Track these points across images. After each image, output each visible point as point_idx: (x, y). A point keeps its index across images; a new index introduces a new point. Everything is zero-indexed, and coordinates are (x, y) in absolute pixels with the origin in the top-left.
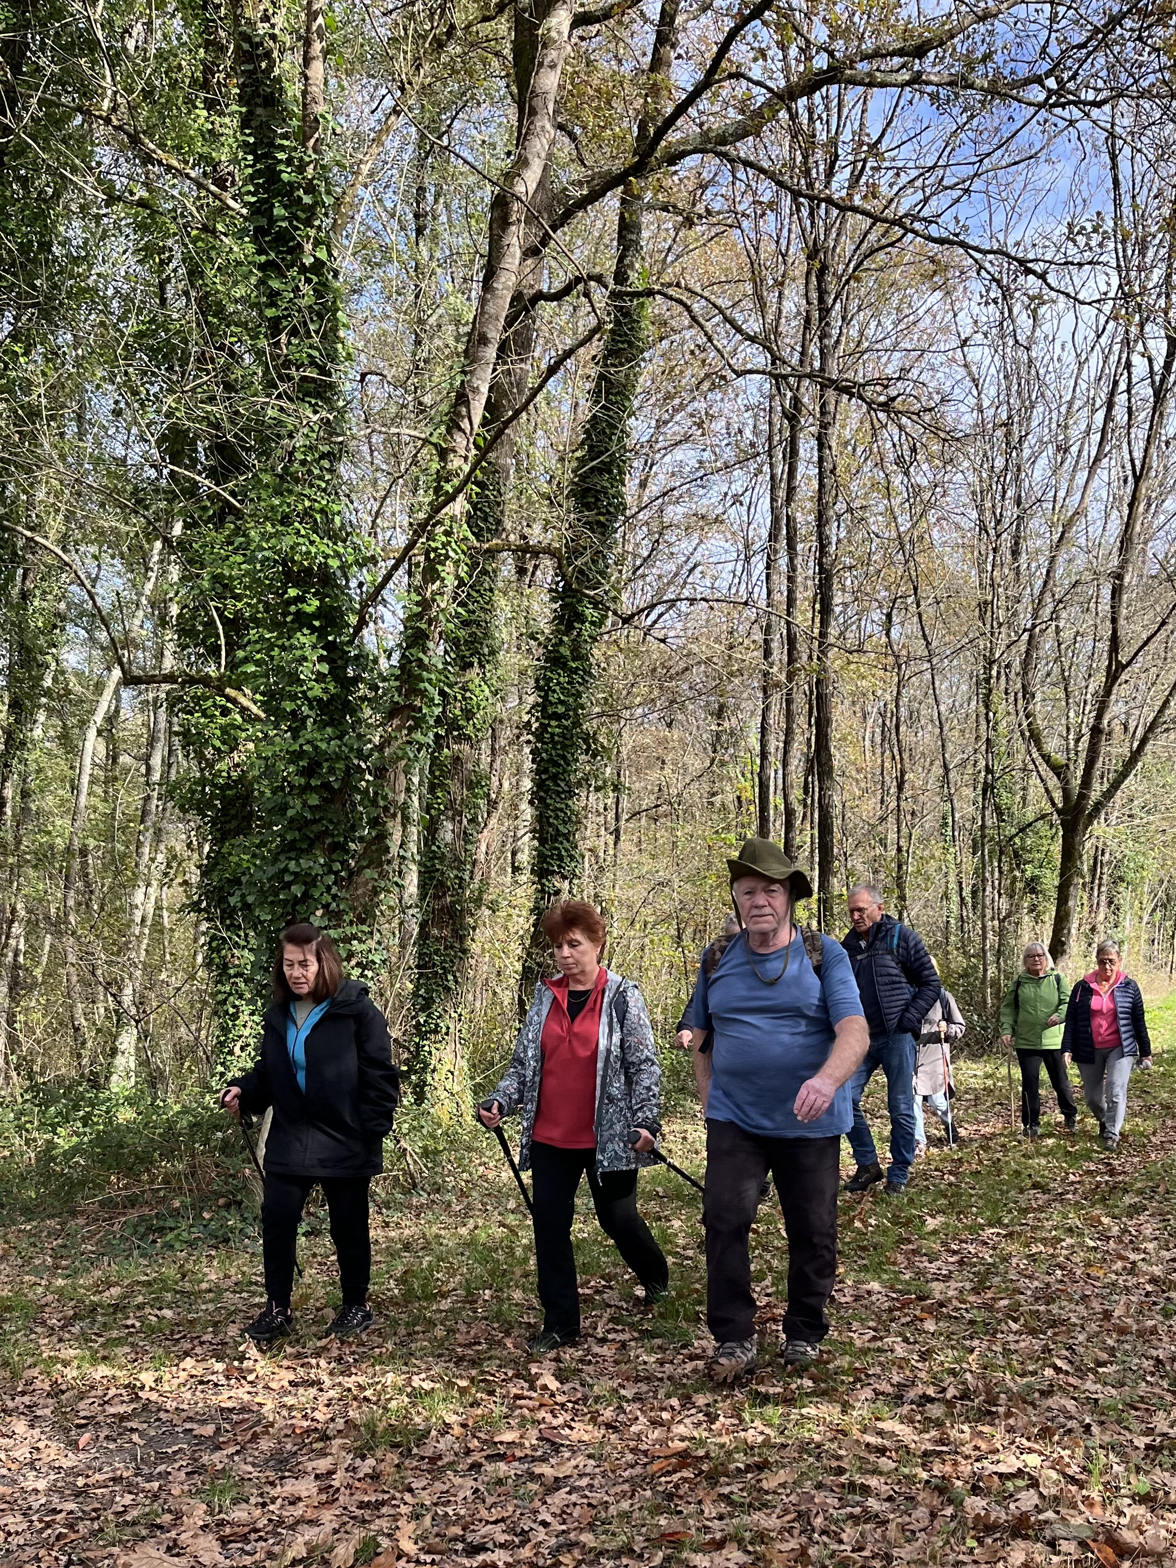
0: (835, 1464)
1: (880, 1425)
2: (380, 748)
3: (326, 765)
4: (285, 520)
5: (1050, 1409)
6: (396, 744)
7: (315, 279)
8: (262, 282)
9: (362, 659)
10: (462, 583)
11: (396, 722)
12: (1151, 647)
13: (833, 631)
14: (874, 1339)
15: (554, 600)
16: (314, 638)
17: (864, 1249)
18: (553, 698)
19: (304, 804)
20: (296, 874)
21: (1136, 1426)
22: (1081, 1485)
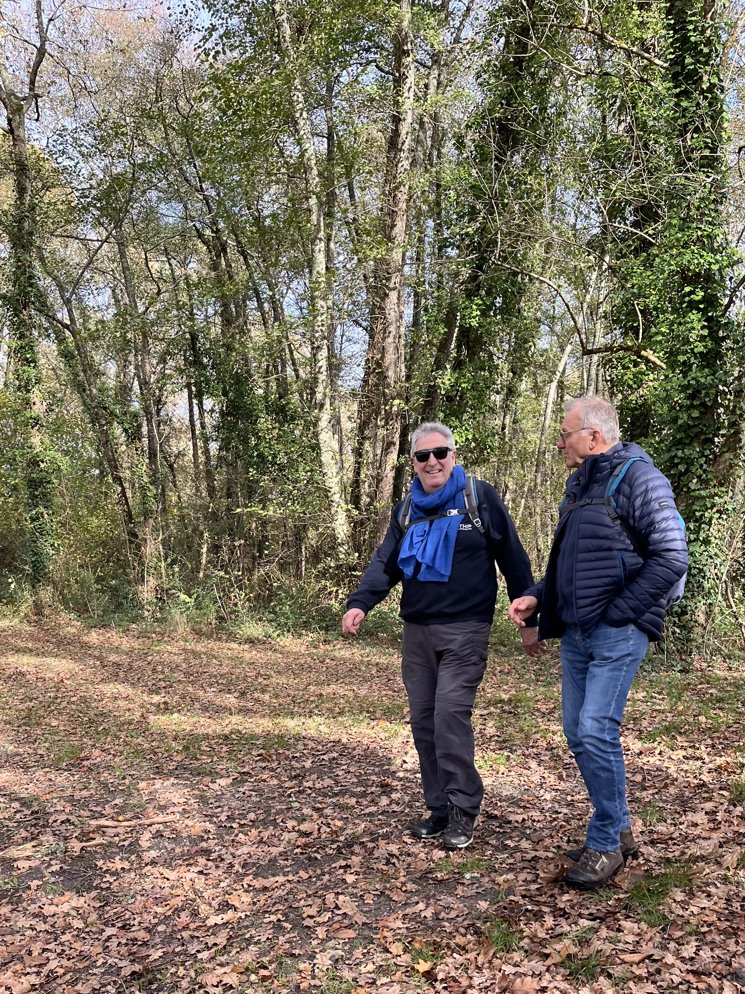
3: (703, 392)
4: (686, 246)
7: (710, 96)
8: (677, 105)
9: (729, 325)
16: (700, 315)
19: (689, 416)
20: (681, 458)
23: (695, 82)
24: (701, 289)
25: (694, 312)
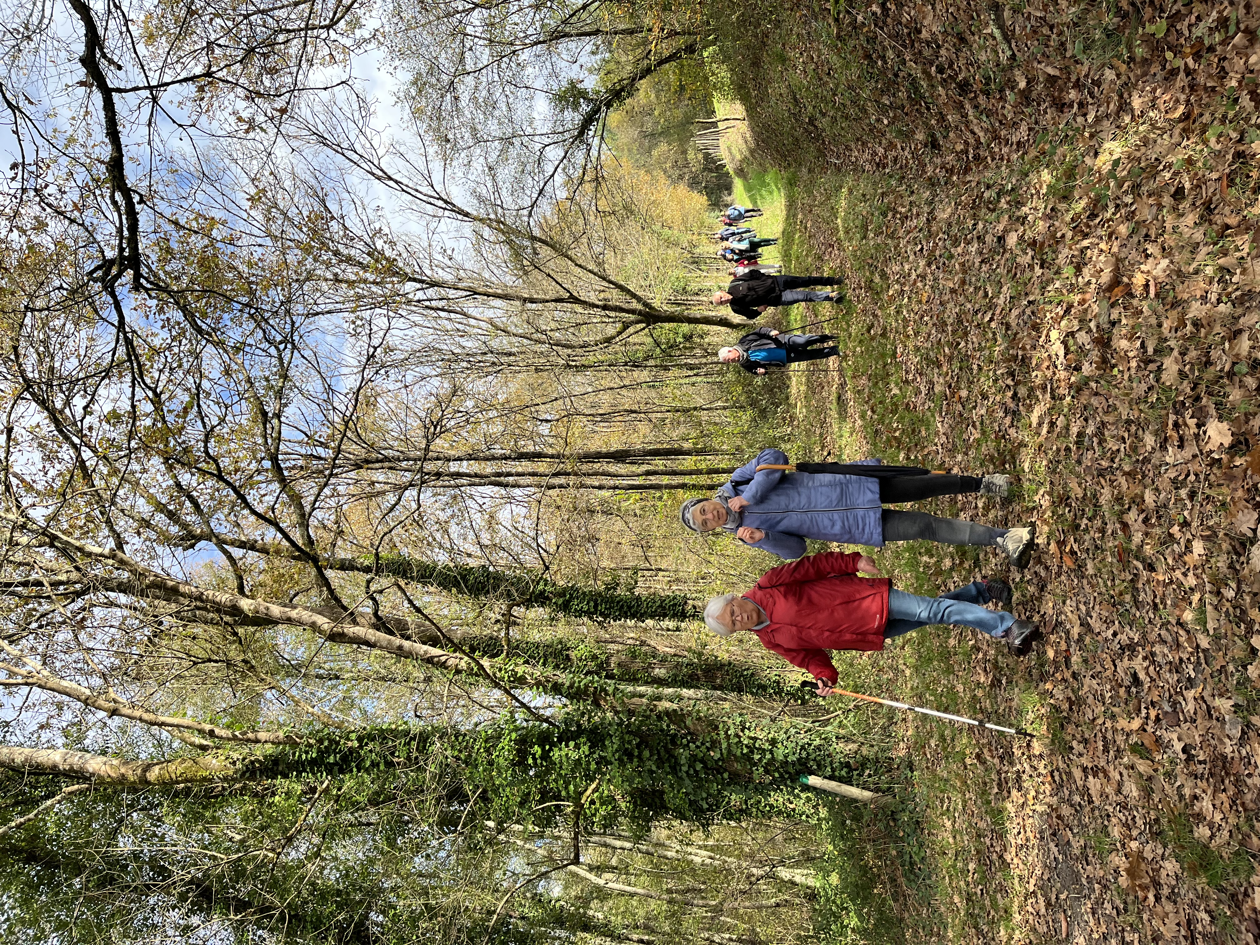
0: (1063, 453)
1: (1034, 425)
2: (617, 713)
3: (626, 746)
5: (1018, 324)
6: (615, 703)
7: (366, 740)
8: (367, 771)
9: (567, 721)
10: (526, 662)
11: (602, 703)
12: (560, 280)
13: (550, 451)
14: (974, 426)
15: (533, 607)
16: (556, 749)
17: (913, 431)
18: (586, 608)
19: (649, 759)
20: (689, 767)
21: (1028, 274)
22: (1070, 306)
23: (351, 754)
24: (531, 748)
25: (551, 754)
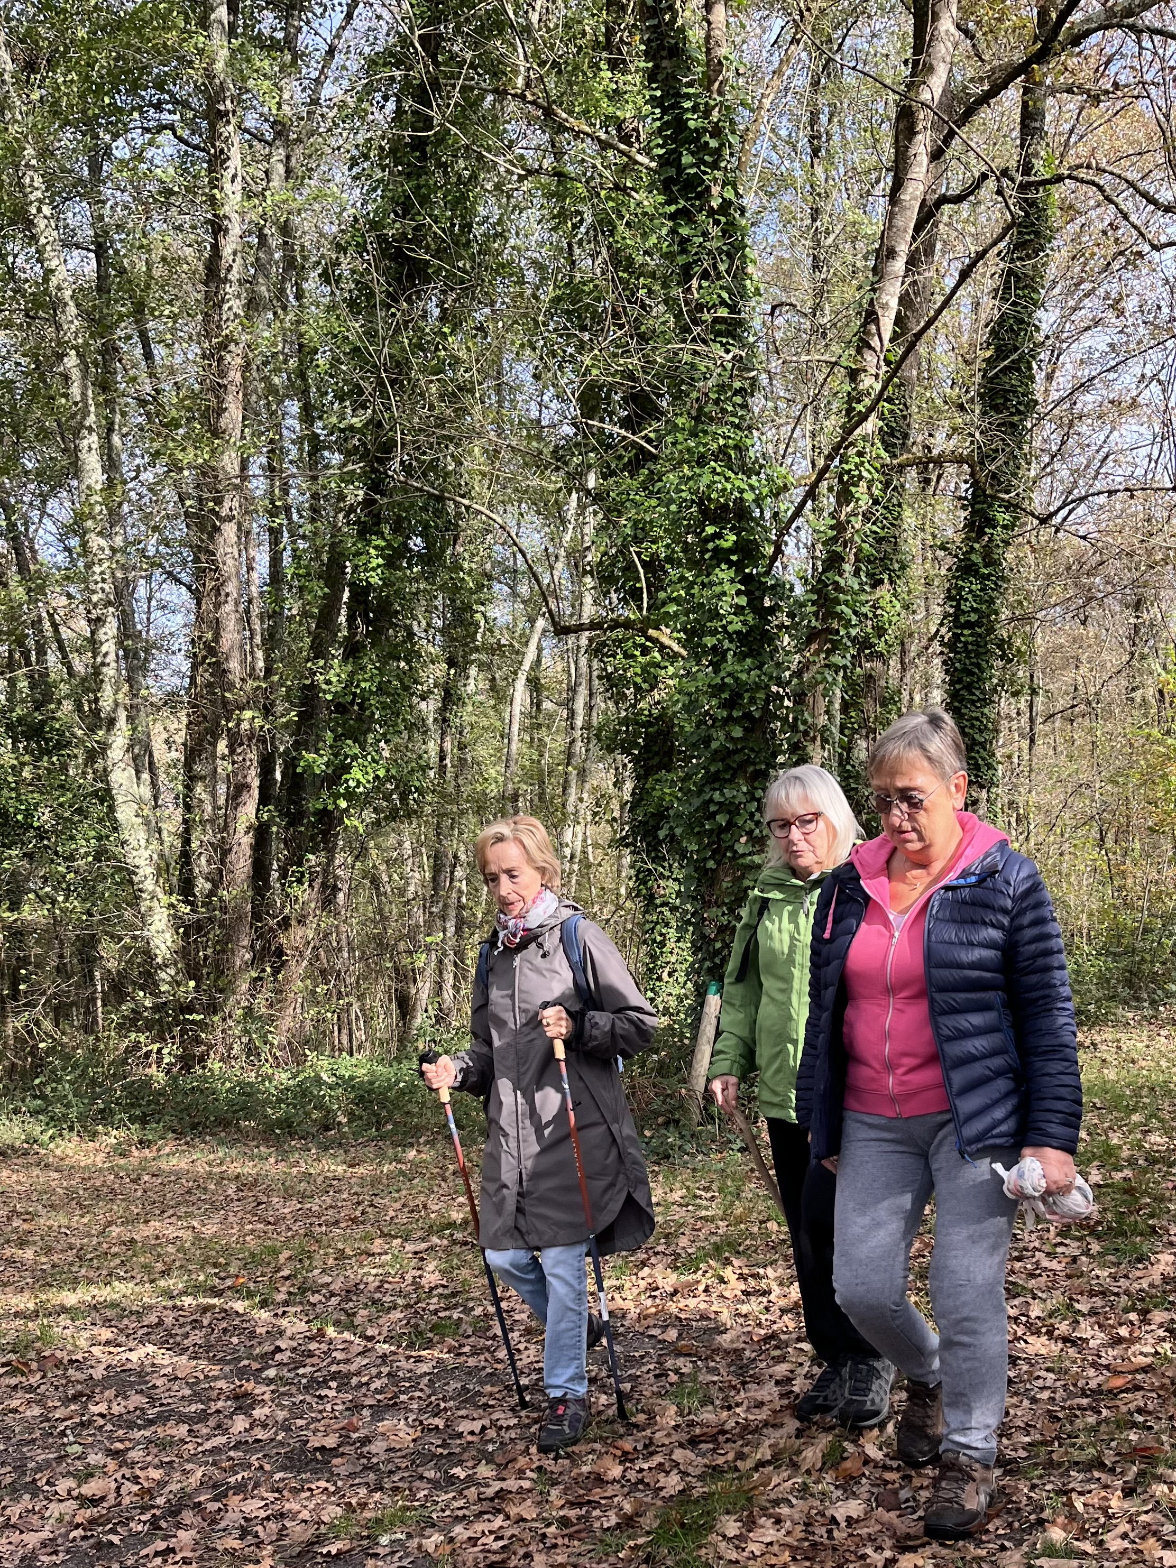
2: (798, 674)
3: (746, 695)
4: (701, 461)
6: (814, 668)
7: (723, 219)
8: (673, 231)
9: (779, 589)
11: (814, 647)
15: (963, 508)
16: (732, 573)
18: (966, 607)
19: (727, 735)
20: (720, 804)
23: (699, 196)
24: (731, 530)
25: (724, 566)
